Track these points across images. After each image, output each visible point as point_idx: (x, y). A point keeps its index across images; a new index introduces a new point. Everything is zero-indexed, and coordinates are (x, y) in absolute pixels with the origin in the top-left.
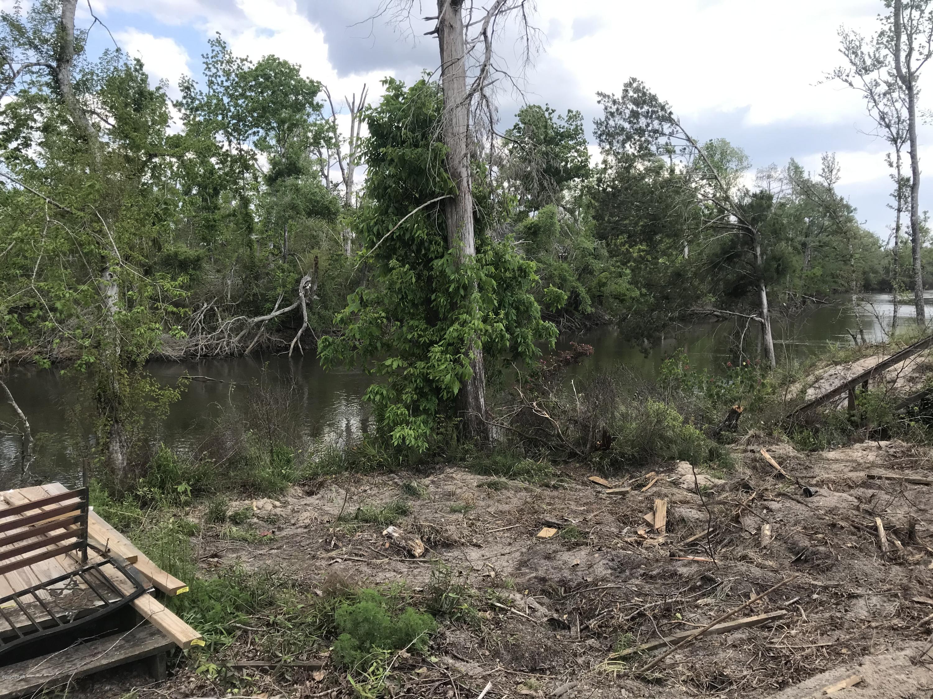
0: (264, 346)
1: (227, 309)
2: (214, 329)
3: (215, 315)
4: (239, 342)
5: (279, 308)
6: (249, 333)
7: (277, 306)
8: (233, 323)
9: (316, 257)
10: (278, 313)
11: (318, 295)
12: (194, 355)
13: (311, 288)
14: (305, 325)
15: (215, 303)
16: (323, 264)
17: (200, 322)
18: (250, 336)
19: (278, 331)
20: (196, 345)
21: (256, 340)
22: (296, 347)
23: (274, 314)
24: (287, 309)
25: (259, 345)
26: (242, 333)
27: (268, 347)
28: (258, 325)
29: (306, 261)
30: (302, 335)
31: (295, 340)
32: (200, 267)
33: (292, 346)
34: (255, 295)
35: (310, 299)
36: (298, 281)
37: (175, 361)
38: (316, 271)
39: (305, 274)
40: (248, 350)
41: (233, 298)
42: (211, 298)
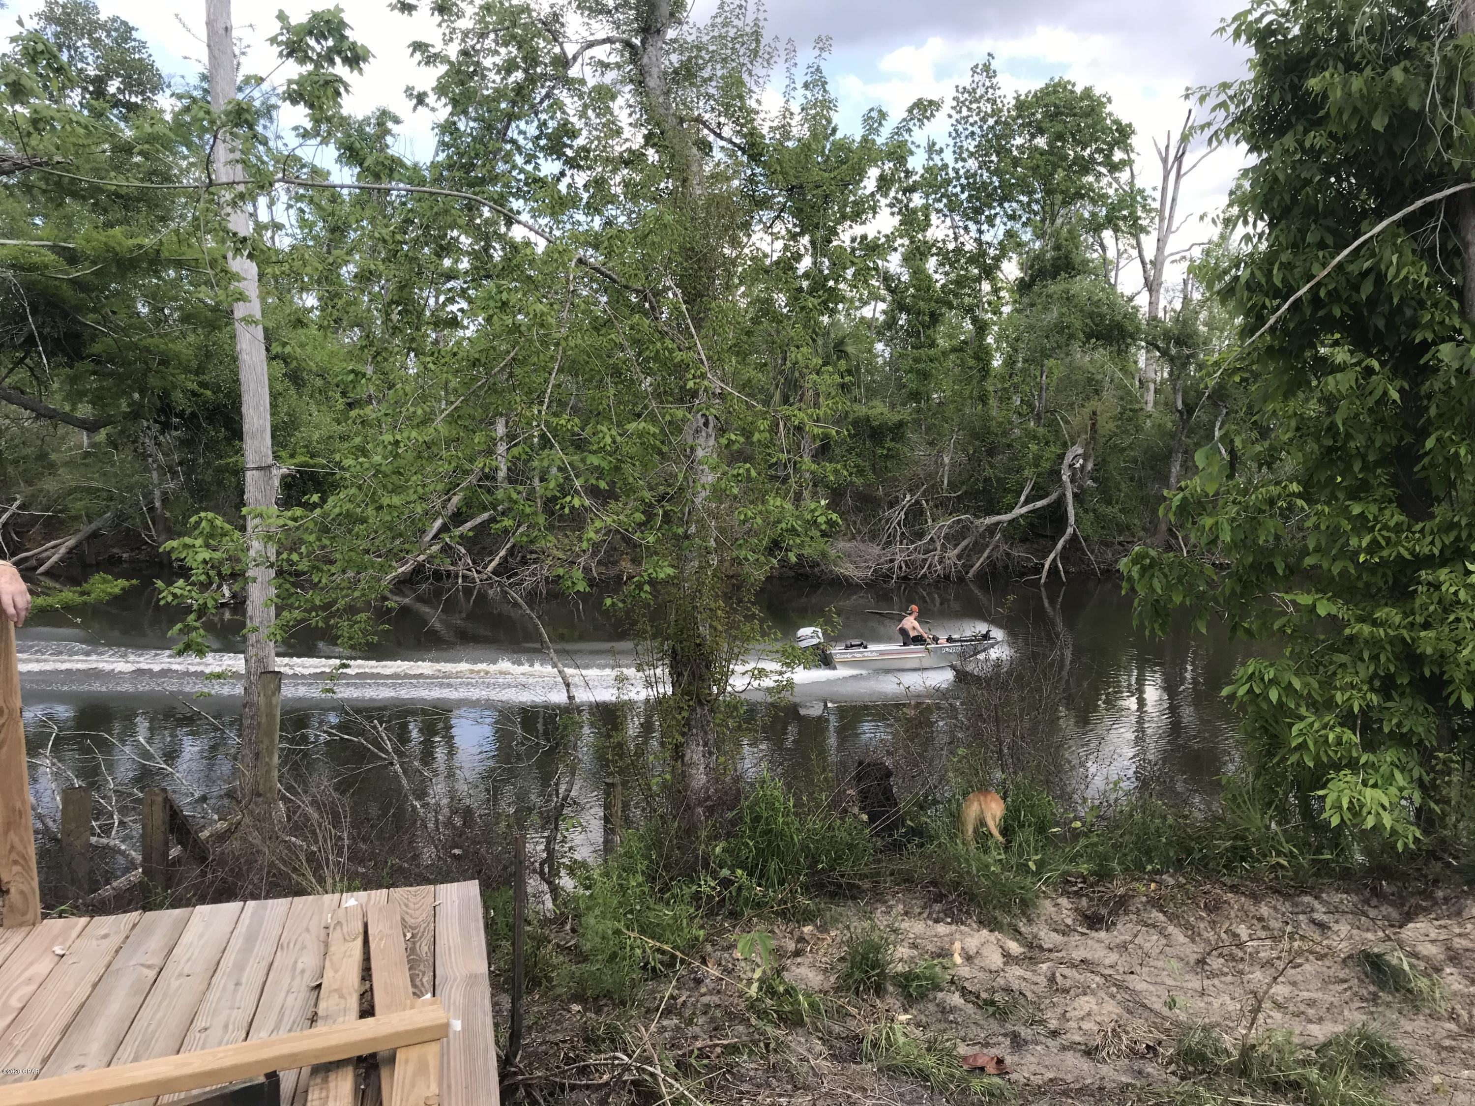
0: (1000, 565)
1: (941, 504)
2: (920, 535)
3: (922, 512)
4: (959, 557)
5: (1026, 502)
6: (976, 543)
7: (1023, 498)
8: (950, 527)
9: (1094, 413)
10: (1025, 510)
11: (1094, 480)
12: (887, 577)
13: (1083, 467)
14: (1070, 530)
15: (924, 494)
16: (1107, 426)
17: (899, 524)
18: (977, 548)
19: (1024, 540)
20: (892, 561)
21: (986, 555)
22: (1054, 568)
23: (1018, 511)
24: (1039, 504)
25: (991, 563)
26: (964, 543)
27: (1006, 567)
28: (991, 530)
29: (1075, 421)
30: (1064, 547)
31: (1052, 556)
32: (902, 437)
33: (1047, 567)
34: (987, 480)
35: (1080, 487)
36: (1062, 457)
37: (858, 585)
38: (1093, 438)
39: (1073, 444)
40: (972, 572)
41: (952, 486)
42: (918, 487)
